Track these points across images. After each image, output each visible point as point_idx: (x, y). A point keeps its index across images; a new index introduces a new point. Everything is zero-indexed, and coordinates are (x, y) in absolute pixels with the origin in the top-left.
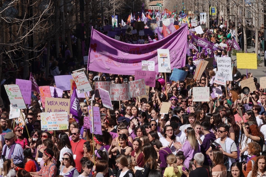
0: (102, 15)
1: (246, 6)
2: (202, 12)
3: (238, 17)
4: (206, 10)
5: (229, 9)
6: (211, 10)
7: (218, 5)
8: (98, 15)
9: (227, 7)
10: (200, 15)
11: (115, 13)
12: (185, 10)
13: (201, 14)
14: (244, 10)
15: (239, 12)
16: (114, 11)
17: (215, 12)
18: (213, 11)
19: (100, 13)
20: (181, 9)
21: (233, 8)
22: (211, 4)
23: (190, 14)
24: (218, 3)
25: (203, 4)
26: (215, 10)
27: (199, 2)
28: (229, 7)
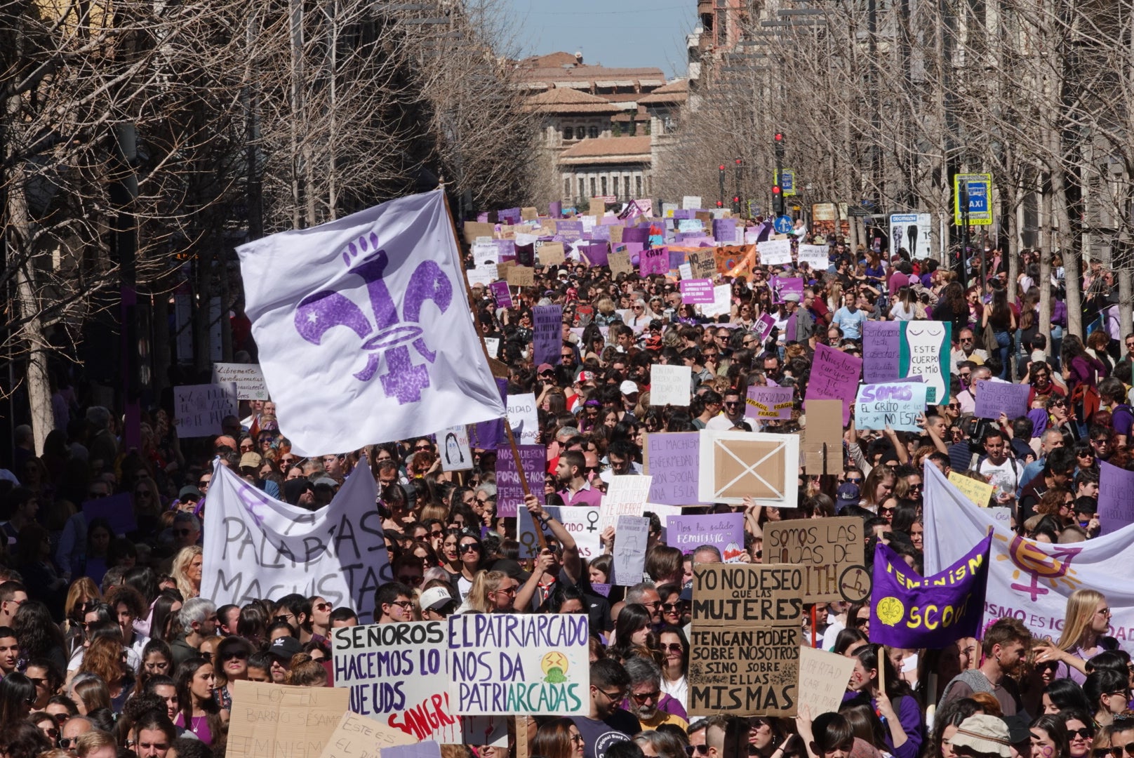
2: (905, 206)
4: (925, 192)
5: (1079, 189)
6: (962, 194)
7: (1004, 162)
8: (227, 234)
9: (1066, 174)
10: (892, 225)
12: (790, 197)
13: (900, 223)
16: (333, 202)
17: (984, 208)
18: (971, 204)
19: (241, 217)
20: (769, 188)
21: (1101, 180)
22: (958, 158)
23: (826, 222)
24: (1008, 152)
25: (907, 154)
26: (989, 192)
27: (882, 144)
28: (1079, 174)
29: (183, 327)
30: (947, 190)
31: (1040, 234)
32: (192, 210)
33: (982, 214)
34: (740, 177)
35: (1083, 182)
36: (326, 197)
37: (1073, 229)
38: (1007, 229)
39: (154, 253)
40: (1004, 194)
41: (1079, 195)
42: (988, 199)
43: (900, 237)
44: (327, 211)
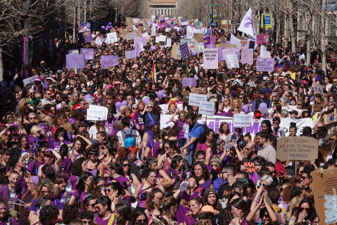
1: (327, 14)
3: (312, 34)
6: (264, 19)
7: (276, 11)
8: (55, 21)
9: (293, 15)
11: (87, 18)
12: (215, 17)
14: (323, 22)
15: (315, 25)
16: (85, 13)
17: (270, 23)
18: (266, 22)
19: (59, 17)
20: (209, 15)
21: (303, 17)
22: (263, 9)
23: (224, 25)
24: (277, 8)
25: (248, 7)
26: (271, 19)
27: (242, 4)
28: (297, 15)
30: (259, 17)
31: (285, 31)
32: (45, 14)
33: (269, 25)
34: (201, 11)
35: (298, 17)
36: (83, 12)
37: (294, 31)
38: (276, 29)
39: (34, 26)
40: (275, 20)
41: (297, 21)
42: (271, 21)
44: (83, 16)
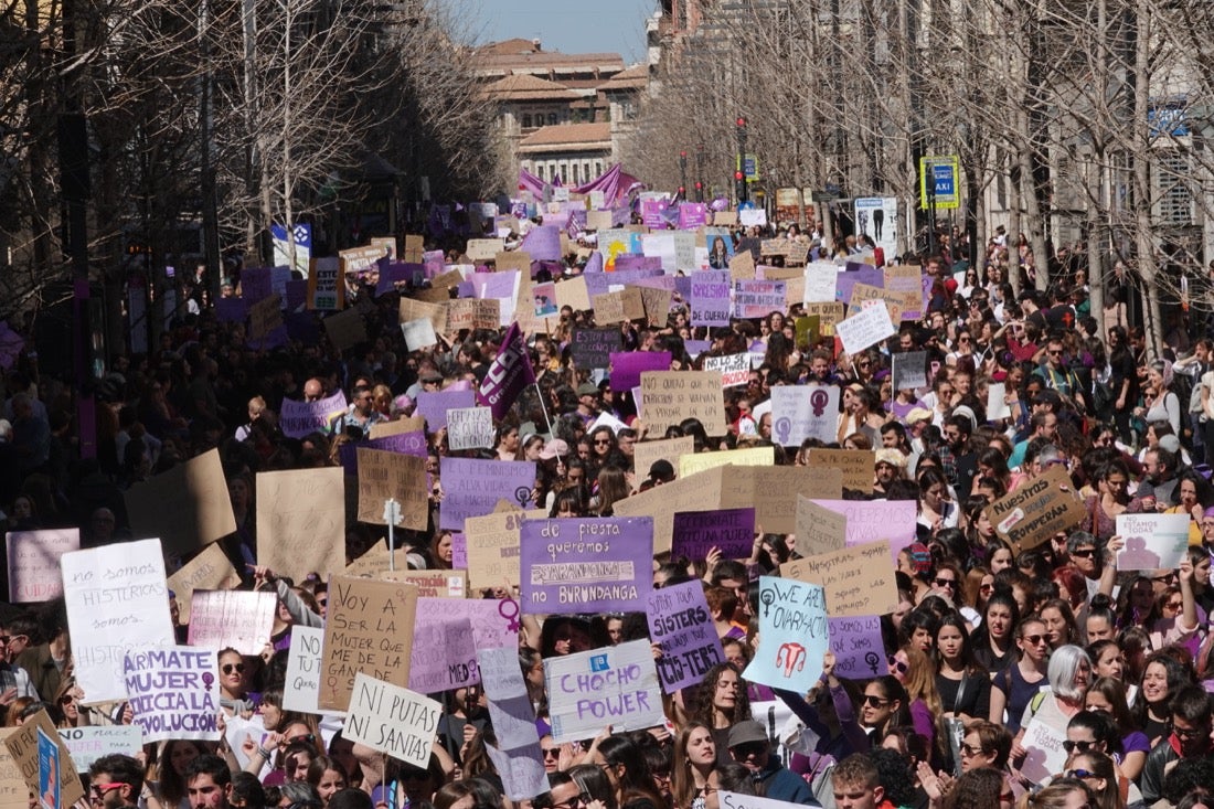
0: (210, 223)
1: (1154, 146)
2: (871, 190)
3: (1105, 219)
4: (891, 177)
5: (1047, 170)
6: (929, 177)
7: (971, 145)
8: (179, 226)
9: (1034, 154)
10: (857, 209)
11: (294, 209)
12: (753, 182)
13: (865, 208)
14: (1141, 176)
15: (1113, 188)
16: (288, 192)
17: (951, 191)
18: (938, 187)
19: (195, 209)
21: (1070, 161)
22: (923, 141)
23: (789, 208)
24: (975, 134)
25: (872, 137)
26: (955, 175)
27: (846, 127)
28: (1047, 155)
29: (137, 321)
30: (913, 174)
33: (948, 197)
34: (702, 163)
35: (1051, 163)
36: (282, 188)
37: (1041, 211)
38: (975, 212)
40: (971, 176)
41: (1047, 176)
42: (955, 181)
43: (865, 221)
44: (283, 201)
